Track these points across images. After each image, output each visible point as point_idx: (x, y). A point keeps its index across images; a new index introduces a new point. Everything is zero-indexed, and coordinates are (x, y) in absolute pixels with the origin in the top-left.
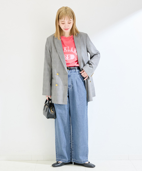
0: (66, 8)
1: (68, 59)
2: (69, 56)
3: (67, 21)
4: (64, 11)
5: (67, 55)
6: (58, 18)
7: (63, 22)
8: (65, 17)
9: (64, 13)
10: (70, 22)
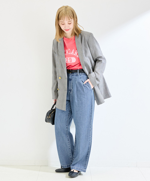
0: (66, 7)
1: (69, 62)
2: (70, 59)
3: (67, 21)
4: (64, 11)
5: (69, 58)
6: (58, 18)
7: (63, 23)
8: (64, 18)
9: (63, 13)
10: (70, 22)
